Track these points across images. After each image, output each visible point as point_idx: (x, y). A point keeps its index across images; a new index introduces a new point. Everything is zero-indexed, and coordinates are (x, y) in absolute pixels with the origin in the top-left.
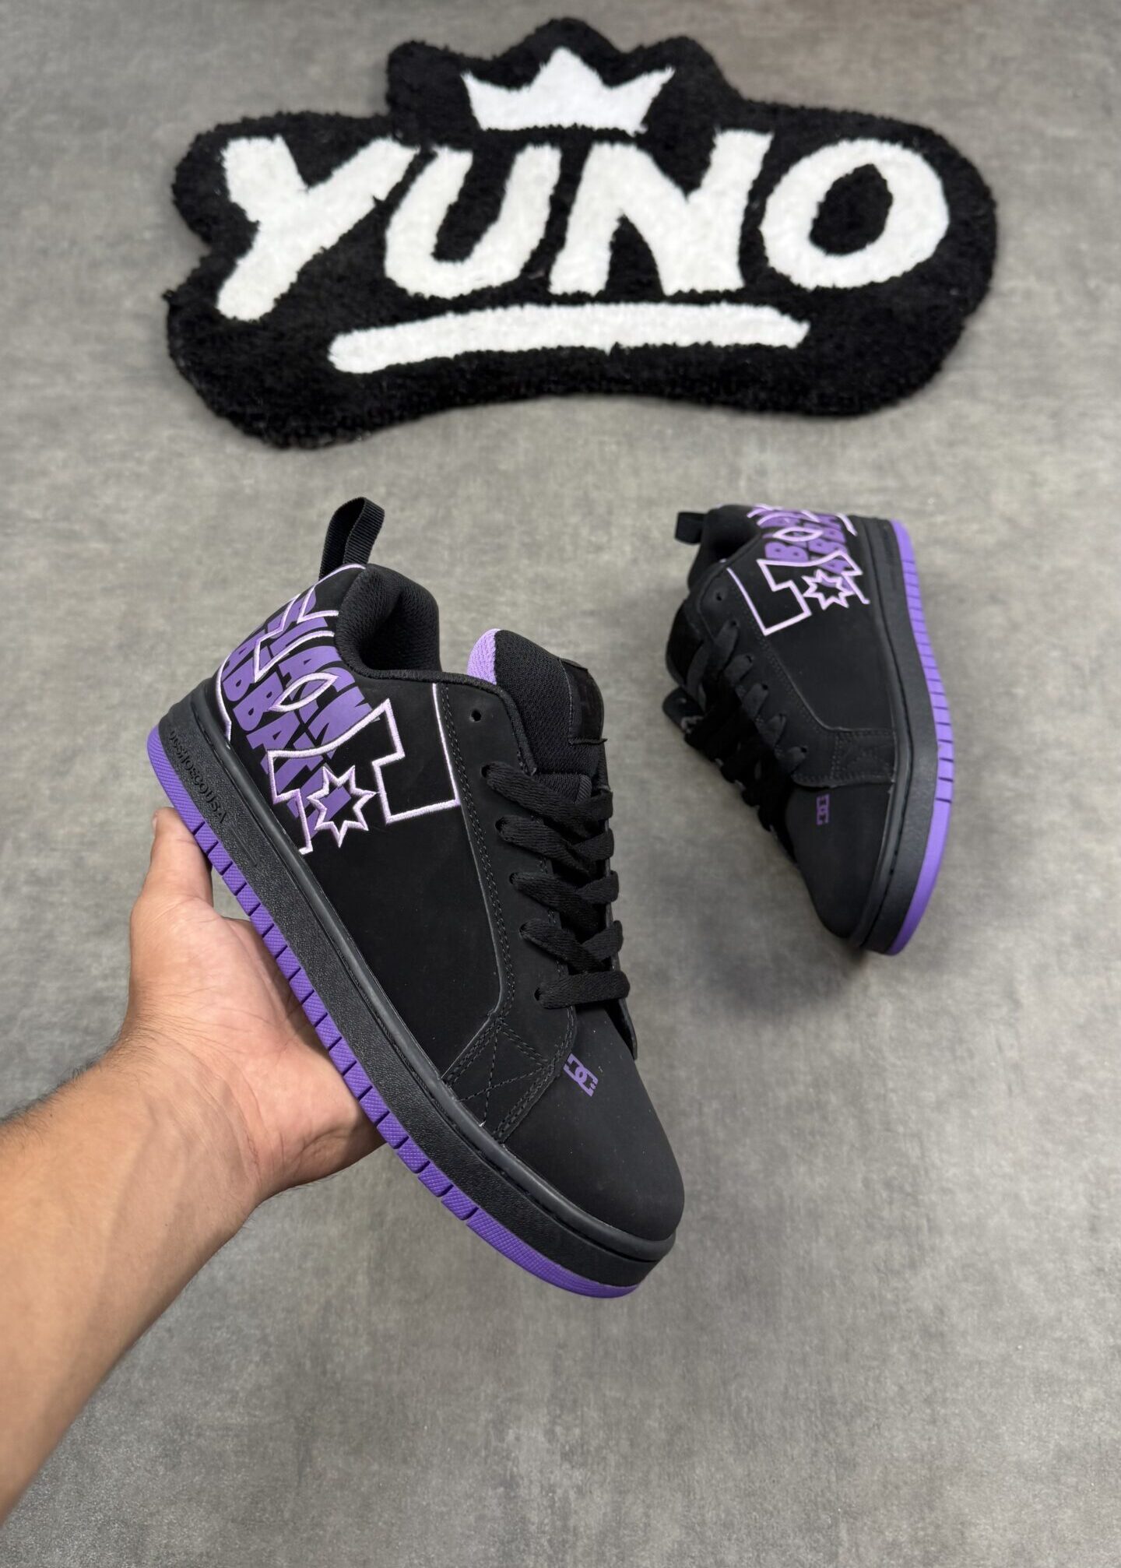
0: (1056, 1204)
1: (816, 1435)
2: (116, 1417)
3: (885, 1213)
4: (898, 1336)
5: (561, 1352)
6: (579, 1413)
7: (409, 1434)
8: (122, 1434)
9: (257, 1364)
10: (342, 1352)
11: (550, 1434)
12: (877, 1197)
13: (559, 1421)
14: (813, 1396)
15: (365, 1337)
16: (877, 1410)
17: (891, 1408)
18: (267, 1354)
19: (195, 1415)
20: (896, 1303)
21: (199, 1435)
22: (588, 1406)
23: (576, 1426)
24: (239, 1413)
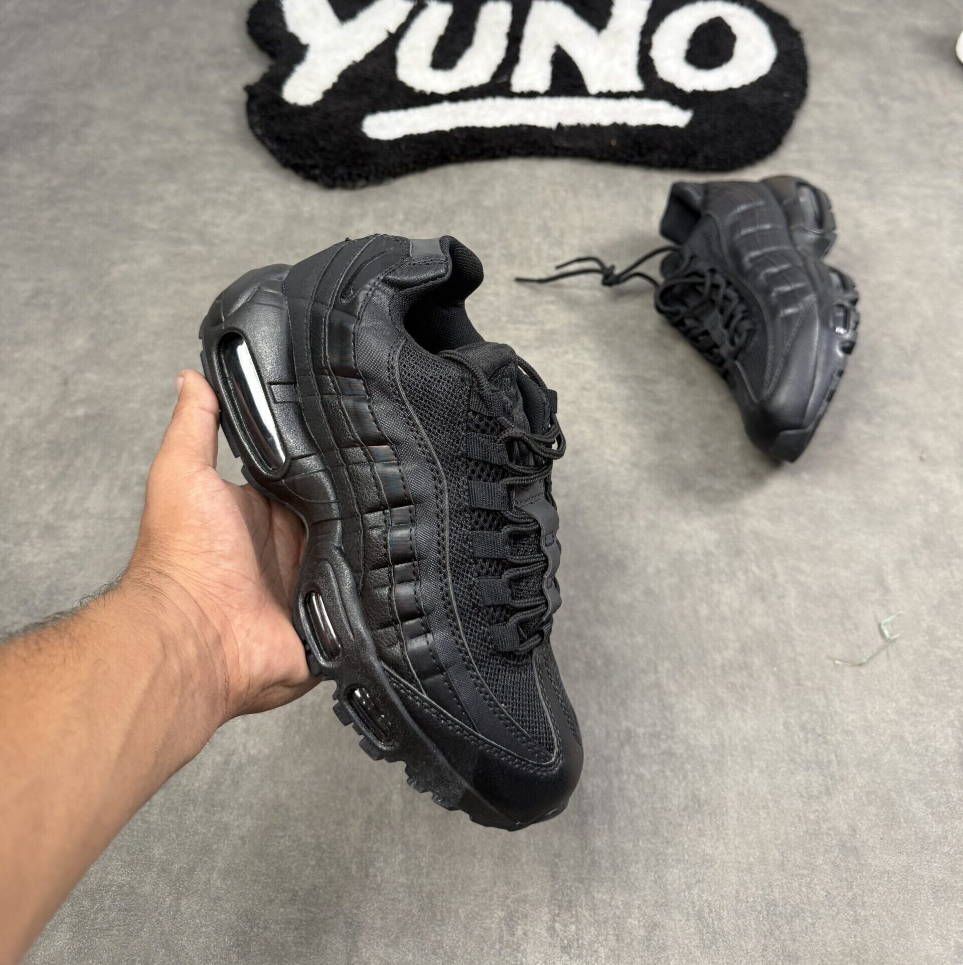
0: (933, 744)
1: (764, 932)
2: (198, 911)
3: (803, 750)
4: (822, 849)
5: (557, 860)
6: (574, 912)
7: (437, 929)
8: (202, 927)
9: (313, 867)
10: (382, 859)
11: (551, 930)
12: (796, 737)
13: (557, 919)
14: (760, 900)
15: (399, 846)
16: (811, 912)
17: (822, 910)
18: (320, 860)
19: (263, 911)
20: (817, 823)
21: (265, 928)
22: (581, 907)
23: (572, 923)
24: (299, 909)
